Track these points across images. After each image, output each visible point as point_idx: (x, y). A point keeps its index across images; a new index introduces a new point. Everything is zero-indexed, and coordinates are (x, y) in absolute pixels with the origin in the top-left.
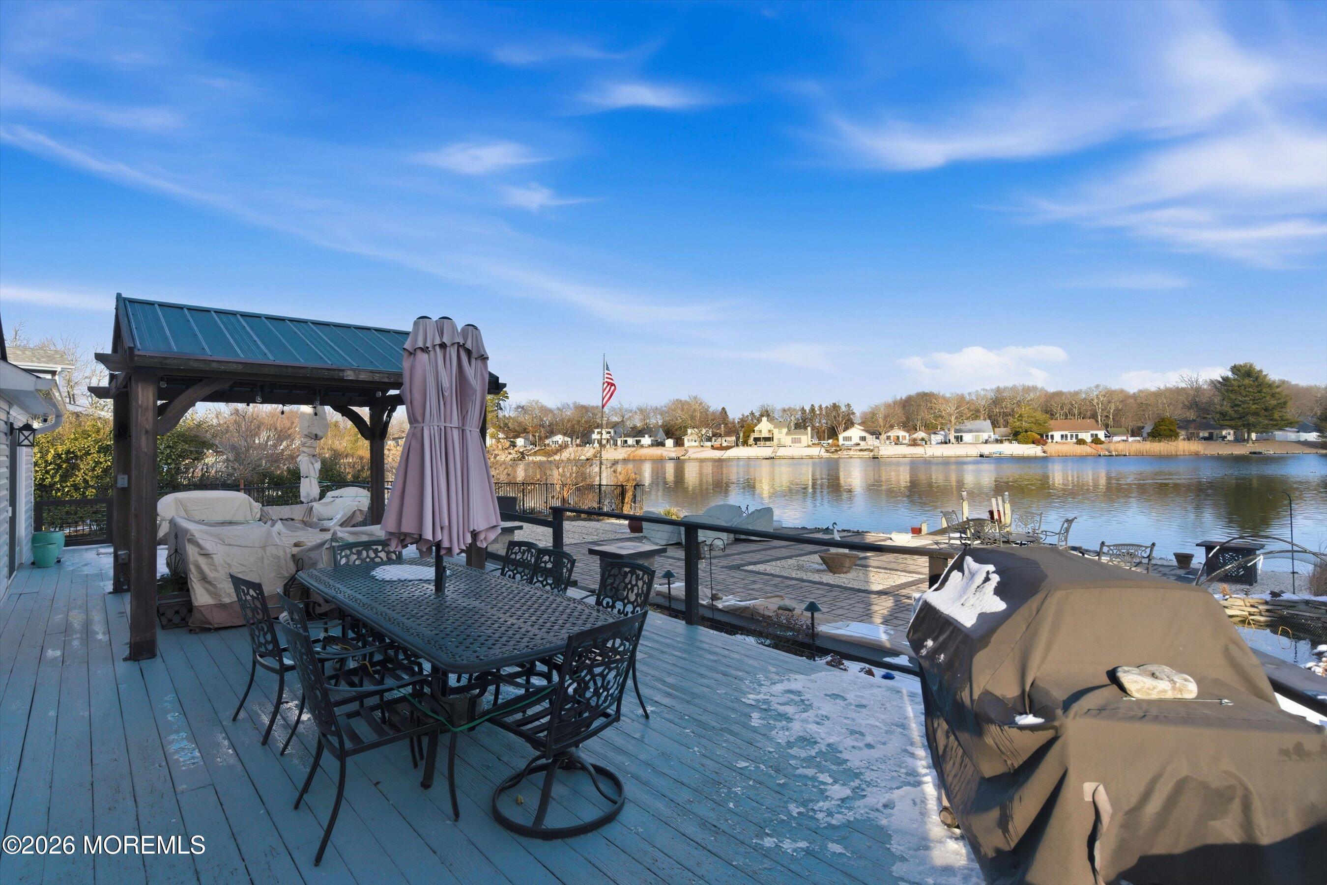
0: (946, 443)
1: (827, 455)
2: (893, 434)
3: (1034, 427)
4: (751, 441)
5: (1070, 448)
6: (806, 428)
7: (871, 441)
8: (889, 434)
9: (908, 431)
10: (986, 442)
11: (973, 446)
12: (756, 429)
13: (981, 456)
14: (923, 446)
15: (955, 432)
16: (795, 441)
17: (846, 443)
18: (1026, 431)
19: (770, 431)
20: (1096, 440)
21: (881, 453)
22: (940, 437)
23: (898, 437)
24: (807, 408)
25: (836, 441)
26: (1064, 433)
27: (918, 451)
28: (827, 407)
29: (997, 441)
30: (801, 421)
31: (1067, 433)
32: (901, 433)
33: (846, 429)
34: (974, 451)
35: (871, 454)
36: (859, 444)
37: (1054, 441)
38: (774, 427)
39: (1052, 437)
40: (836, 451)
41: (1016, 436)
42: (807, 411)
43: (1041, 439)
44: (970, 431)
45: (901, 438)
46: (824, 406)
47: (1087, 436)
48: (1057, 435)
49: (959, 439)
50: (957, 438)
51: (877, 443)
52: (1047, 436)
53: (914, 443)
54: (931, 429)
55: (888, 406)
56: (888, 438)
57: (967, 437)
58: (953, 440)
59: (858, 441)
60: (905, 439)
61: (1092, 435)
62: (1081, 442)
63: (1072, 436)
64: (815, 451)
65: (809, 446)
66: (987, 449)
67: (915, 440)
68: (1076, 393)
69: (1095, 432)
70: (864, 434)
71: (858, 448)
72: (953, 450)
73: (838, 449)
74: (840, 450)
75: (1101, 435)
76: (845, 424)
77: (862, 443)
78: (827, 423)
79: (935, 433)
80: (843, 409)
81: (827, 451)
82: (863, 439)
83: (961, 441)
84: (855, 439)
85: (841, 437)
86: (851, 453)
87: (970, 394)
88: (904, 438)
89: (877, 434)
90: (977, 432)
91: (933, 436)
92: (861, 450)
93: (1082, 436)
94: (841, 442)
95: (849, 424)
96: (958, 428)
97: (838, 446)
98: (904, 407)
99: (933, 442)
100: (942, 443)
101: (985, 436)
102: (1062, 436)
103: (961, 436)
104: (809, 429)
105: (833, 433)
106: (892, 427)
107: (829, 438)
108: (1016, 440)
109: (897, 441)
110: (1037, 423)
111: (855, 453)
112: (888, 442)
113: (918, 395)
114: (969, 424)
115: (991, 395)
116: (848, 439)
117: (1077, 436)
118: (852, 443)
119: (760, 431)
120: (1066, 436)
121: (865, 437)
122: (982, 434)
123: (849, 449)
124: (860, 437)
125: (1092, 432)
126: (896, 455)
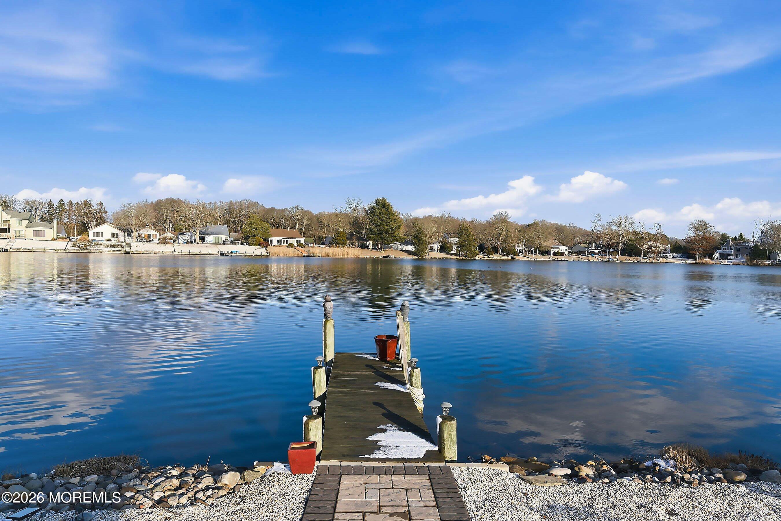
0: (192, 243)
1: (75, 249)
2: (145, 232)
3: (260, 233)
5: (284, 249)
6: (52, 221)
7: (123, 237)
8: (141, 232)
9: (158, 230)
10: (224, 243)
11: (214, 245)
13: (222, 254)
14: (172, 244)
15: (200, 234)
16: (36, 234)
17: (97, 238)
18: (254, 236)
20: (300, 245)
21: (133, 249)
22: (186, 238)
23: (149, 235)
24: (56, 203)
25: (85, 236)
26: (279, 239)
27: (168, 248)
28: (77, 203)
29: (232, 243)
30: (47, 215)
31: (281, 239)
32: (152, 232)
33: (97, 225)
34: (215, 250)
35: (123, 250)
36: (111, 240)
37: (273, 245)
38: (12, 219)
39: (271, 241)
40: (85, 246)
41: (247, 239)
42: (55, 206)
43: (265, 243)
44: (212, 234)
45: (152, 236)
46: (74, 202)
47: (293, 241)
48: (275, 240)
49: (203, 240)
50: (201, 238)
51: (128, 240)
52: (268, 241)
53: (164, 241)
54: (178, 230)
55: (139, 207)
56: (140, 236)
57: (210, 238)
58: (197, 240)
59: (109, 237)
60: (156, 237)
61: (297, 241)
62: (291, 246)
63: (284, 241)
64: (61, 245)
65: (54, 240)
66: (226, 249)
67: (165, 238)
68: (283, 211)
69: (299, 239)
70: (115, 231)
71: (109, 243)
72: (197, 249)
73: (88, 244)
74: (90, 245)
75: (302, 241)
76: (96, 221)
77: (114, 239)
78: (77, 219)
79: (183, 234)
80: (95, 206)
81: (75, 246)
82: (115, 235)
83: (204, 241)
84: (107, 236)
85: (91, 232)
86: (102, 248)
87: (209, 204)
89: (129, 232)
90: (217, 234)
91: (180, 236)
92: (112, 246)
93: (291, 241)
94: (91, 237)
95: (101, 221)
96: (202, 229)
97: (88, 241)
98: (155, 210)
99: (180, 241)
100: (188, 242)
101: (223, 238)
102: (278, 241)
103: (205, 237)
104: (55, 222)
105: (83, 228)
106: (144, 226)
107: (79, 234)
108: (247, 242)
109: (149, 239)
110: (262, 230)
111: (106, 249)
112: (139, 240)
113: (167, 200)
114: (211, 228)
115: (225, 206)
116: (101, 234)
117: (287, 241)
118: (103, 239)
120: (281, 241)
121: (117, 234)
122: (221, 236)
123: (99, 244)
124: (112, 233)
125: (297, 239)
126: (147, 251)
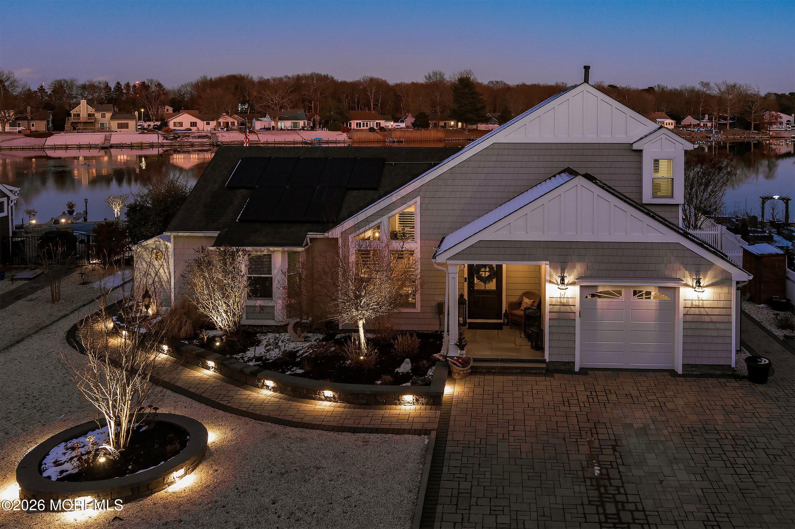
0: (270, 129)
1: (168, 142)
3: (340, 117)
4: (68, 126)
5: (365, 134)
12: (73, 112)
15: (279, 120)
16: (120, 126)
17: (177, 129)
19: (89, 115)
20: (381, 128)
21: (218, 139)
22: (264, 124)
23: (228, 123)
24: (112, 86)
26: (358, 121)
27: (252, 137)
28: (135, 86)
31: (360, 121)
33: (176, 115)
35: (211, 141)
36: (191, 130)
37: (352, 128)
38: (95, 111)
41: (326, 124)
42: (113, 90)
45: (230, 124)
46: (131, 85)
47: (373, 124)
48: (354, 123)
51: (209, 129)
52: (347, 124)
59: (189, 127)
60: (234, 125)
61: (377, 123)
62: (372, 130)
63: (364, 124)
64: (153, 138)
66: (308, 136)
69: (379, 121)
71: (196, 134)
72: (280, 137)
73: (177, 136)
79: (258, 119)
82: (194, 124)
84: (187, 125)
85: (170, 122)
88: (233, 123)
90: (295, 120)
91: (256, 122)
100: (265, 129)
102: (357, 124)
109: (228, 128)
110: (341, 113)
112: (220, 128)
116: (181, 124)
117: (367, 124)
118: (184, 129)
119: (78, 115)
120: (360, 123)
121: (196, 123)
122: (299, 121)
123: (187, 136)
124: (191, 123)
125: (377, 121)
126: (234, 141)
